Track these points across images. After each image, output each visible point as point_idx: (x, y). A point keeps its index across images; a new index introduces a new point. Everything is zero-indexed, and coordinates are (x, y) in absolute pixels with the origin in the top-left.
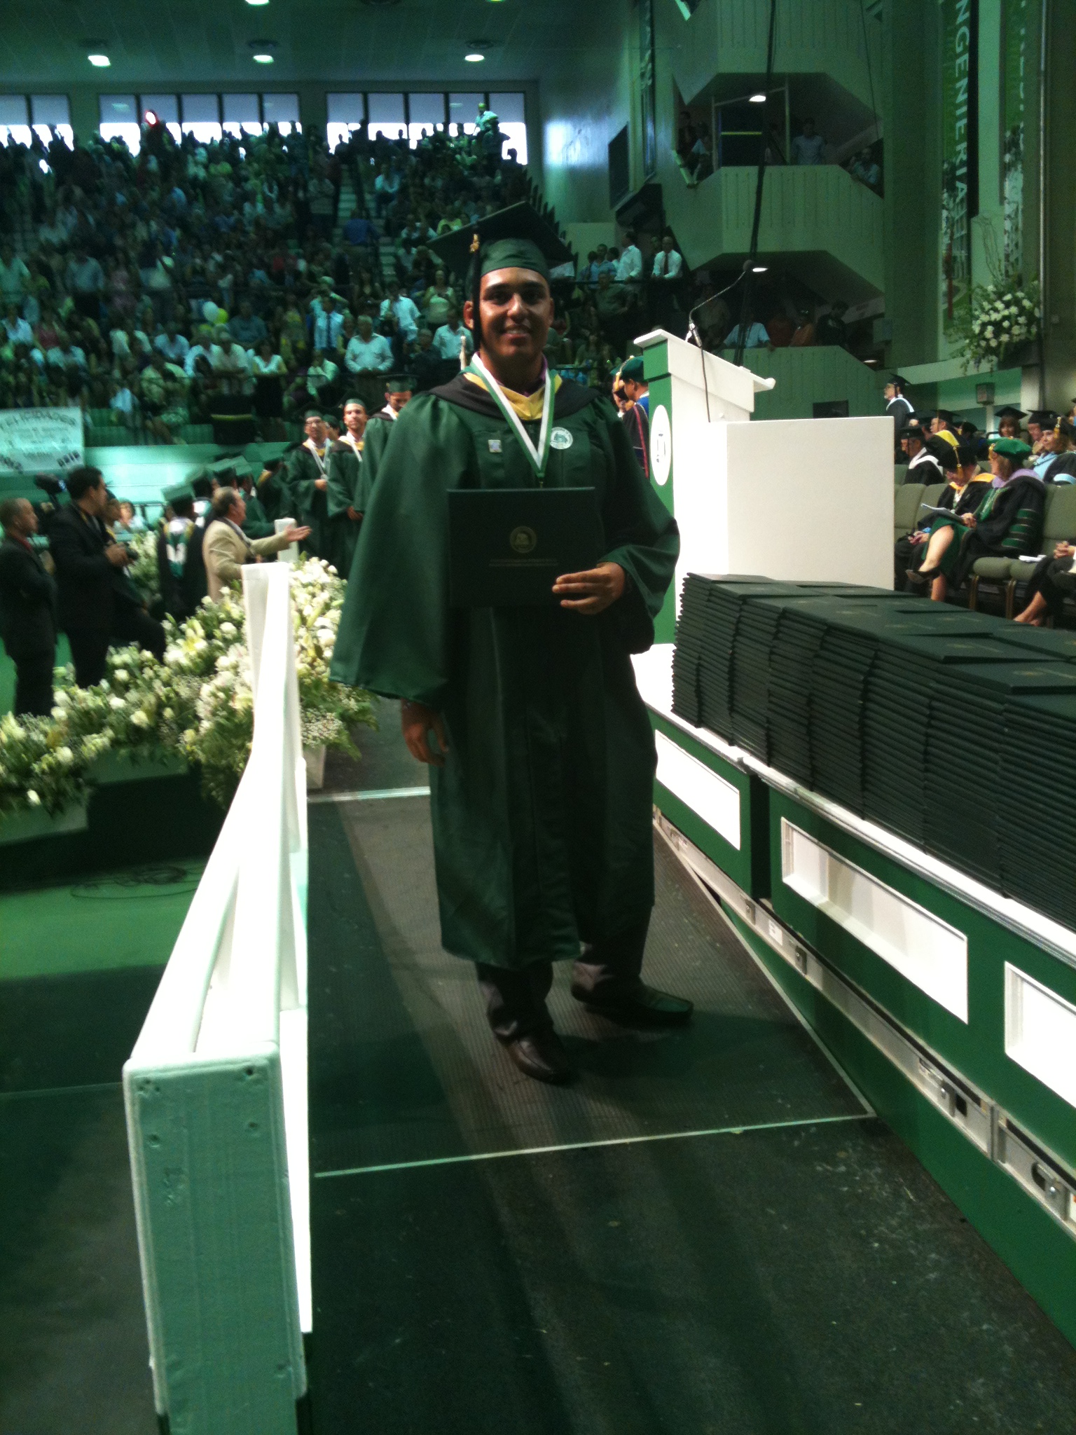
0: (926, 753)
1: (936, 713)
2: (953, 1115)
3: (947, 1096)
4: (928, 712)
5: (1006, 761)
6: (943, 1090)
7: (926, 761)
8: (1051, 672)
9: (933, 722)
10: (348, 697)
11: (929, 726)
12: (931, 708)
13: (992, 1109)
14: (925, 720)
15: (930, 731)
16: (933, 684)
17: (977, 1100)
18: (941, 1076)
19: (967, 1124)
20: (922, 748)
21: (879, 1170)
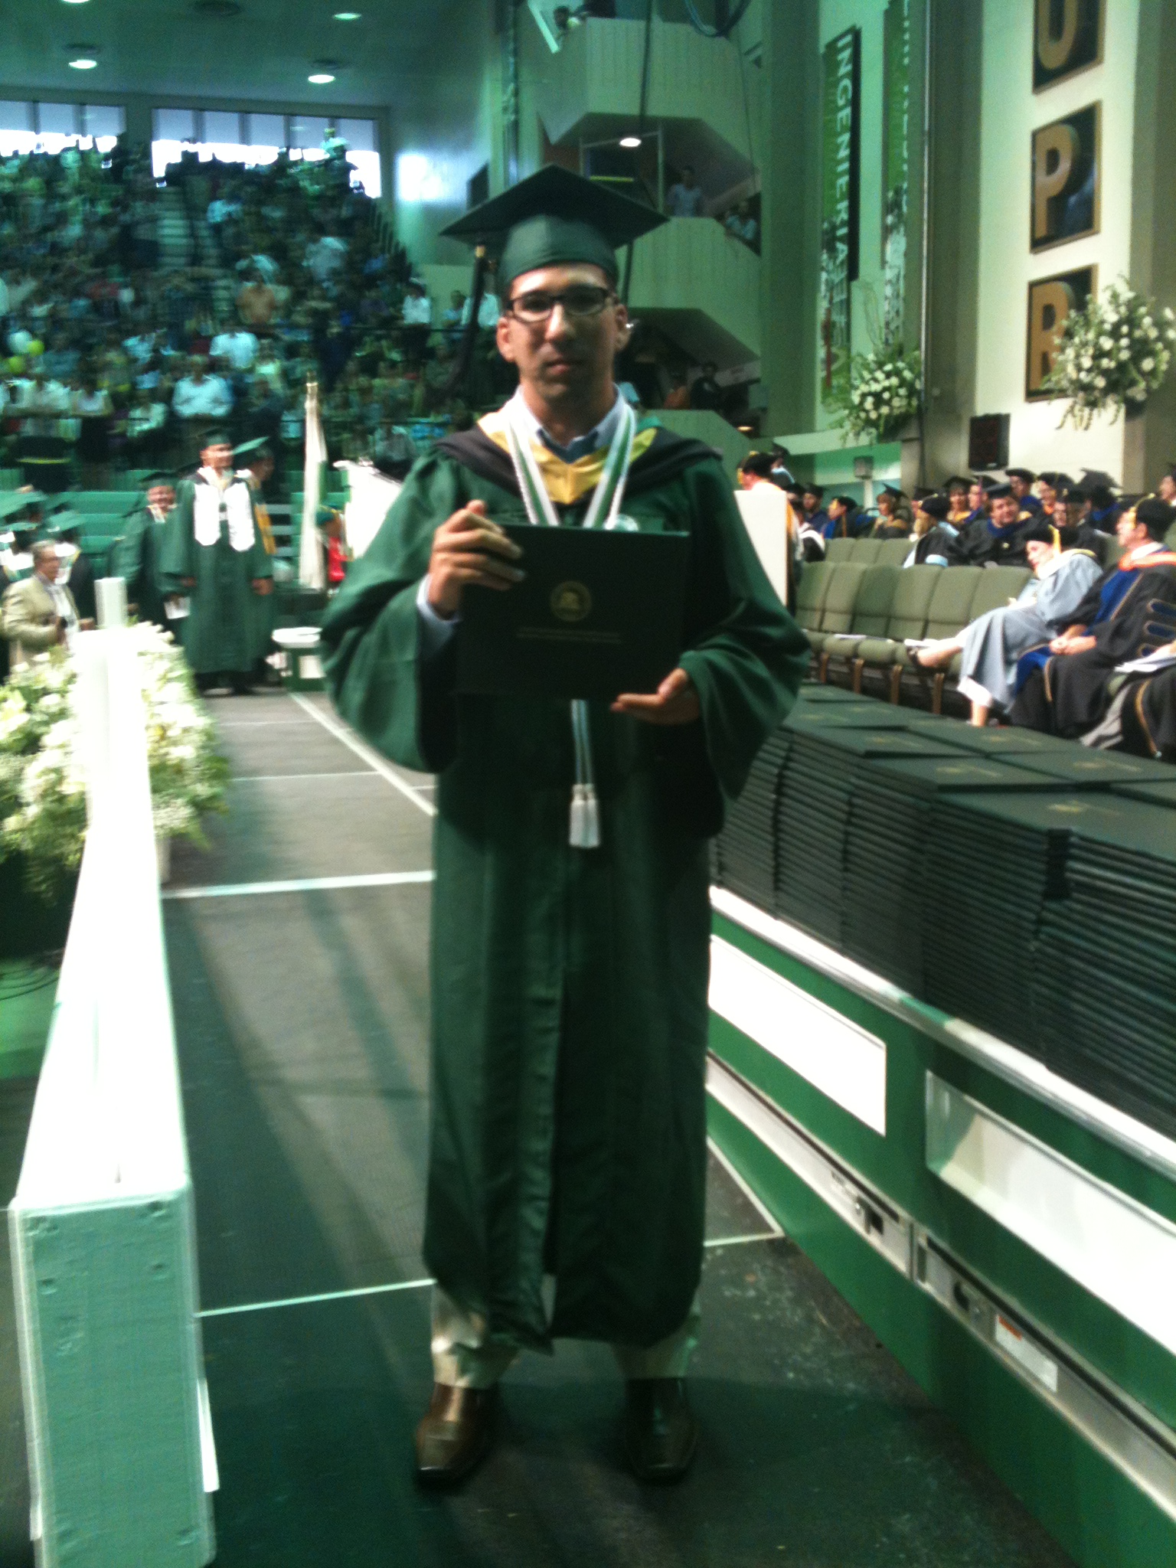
1: (856, 811)
2: (868, 1231)
3: (863, 1213)
4: (846, 808)
5: (931, 862)
6: (857, 1205)
7: (845, 860)
9: (854, 820)
10: (198, 781)
11: (848, 823)
12: (850, 804)
13: (911, 1227)
14: (844, 817)
15: (851, 829)
16: (853, 780)
17: (894, 1216)
18: (855, 1191)
19: (883, 1242)
20: (840, 846)
21: (789, 1293)
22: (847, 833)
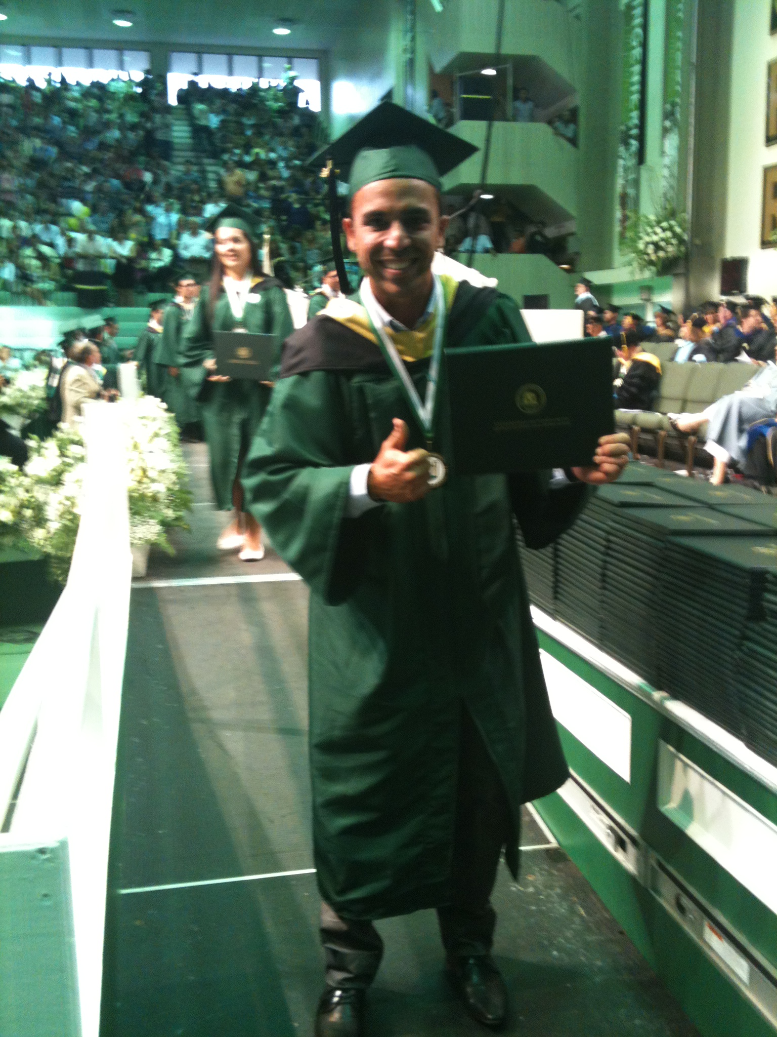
0: (604, 575)
1: (613, 546)
2: (616, 850)
3: (611, 835)
4: (604, 543)
6: (608, 830)
7: (604, 581)
8: (699, 517)
9: (611, 552)
10: (167, 507)
11: (607, 555)
12: (609, 541)
13: (646, 851)
14: (603, 549)
15: (608, 559)
16: (609, 523)
17: (633, 840)
18: (607, 820)
19: (627, 859)
20: (599, 570)
21: (558, 891)
22: (605, 562)
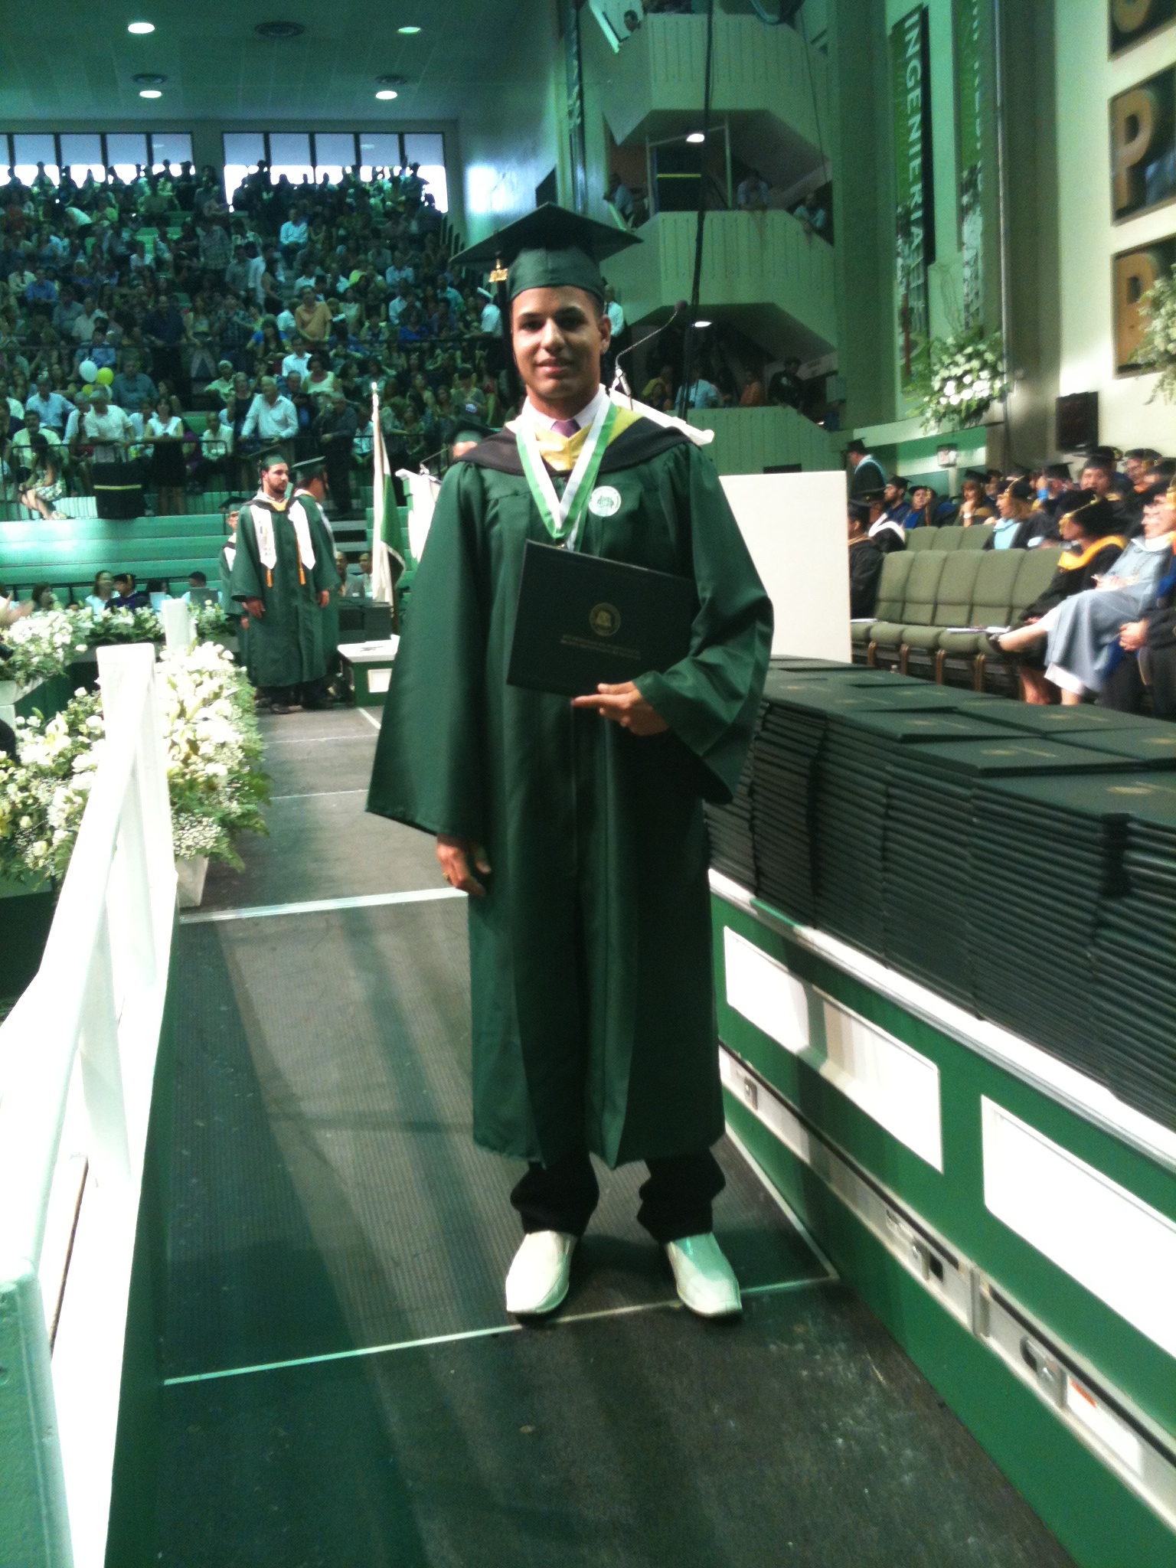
0: (884, 849)
1: (895, 803)
2: (927, 1278)
3: (919, 1255)
4: (884, 800)
5: (976, 857)
6: (914, 1248)
7: (884, 859)
8: (1025, 750)
9: (892, 813)
10: (230, 799)
11: (887, 817)
12: (889, 796)
13: (972, 1275)
14: (882, 810)
16: (890, 768)
17: (954, 1262)
18: (913, 1233)
19: (944, 1291)
20: (878, 843)
21: (843, 1346)
22: (885, 828)
